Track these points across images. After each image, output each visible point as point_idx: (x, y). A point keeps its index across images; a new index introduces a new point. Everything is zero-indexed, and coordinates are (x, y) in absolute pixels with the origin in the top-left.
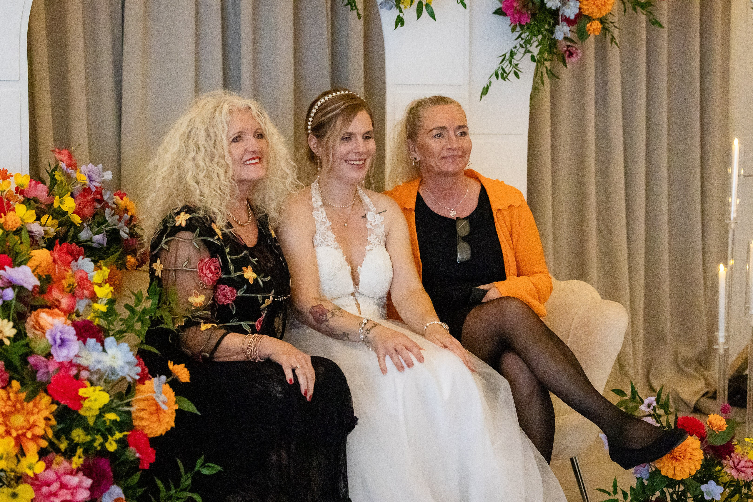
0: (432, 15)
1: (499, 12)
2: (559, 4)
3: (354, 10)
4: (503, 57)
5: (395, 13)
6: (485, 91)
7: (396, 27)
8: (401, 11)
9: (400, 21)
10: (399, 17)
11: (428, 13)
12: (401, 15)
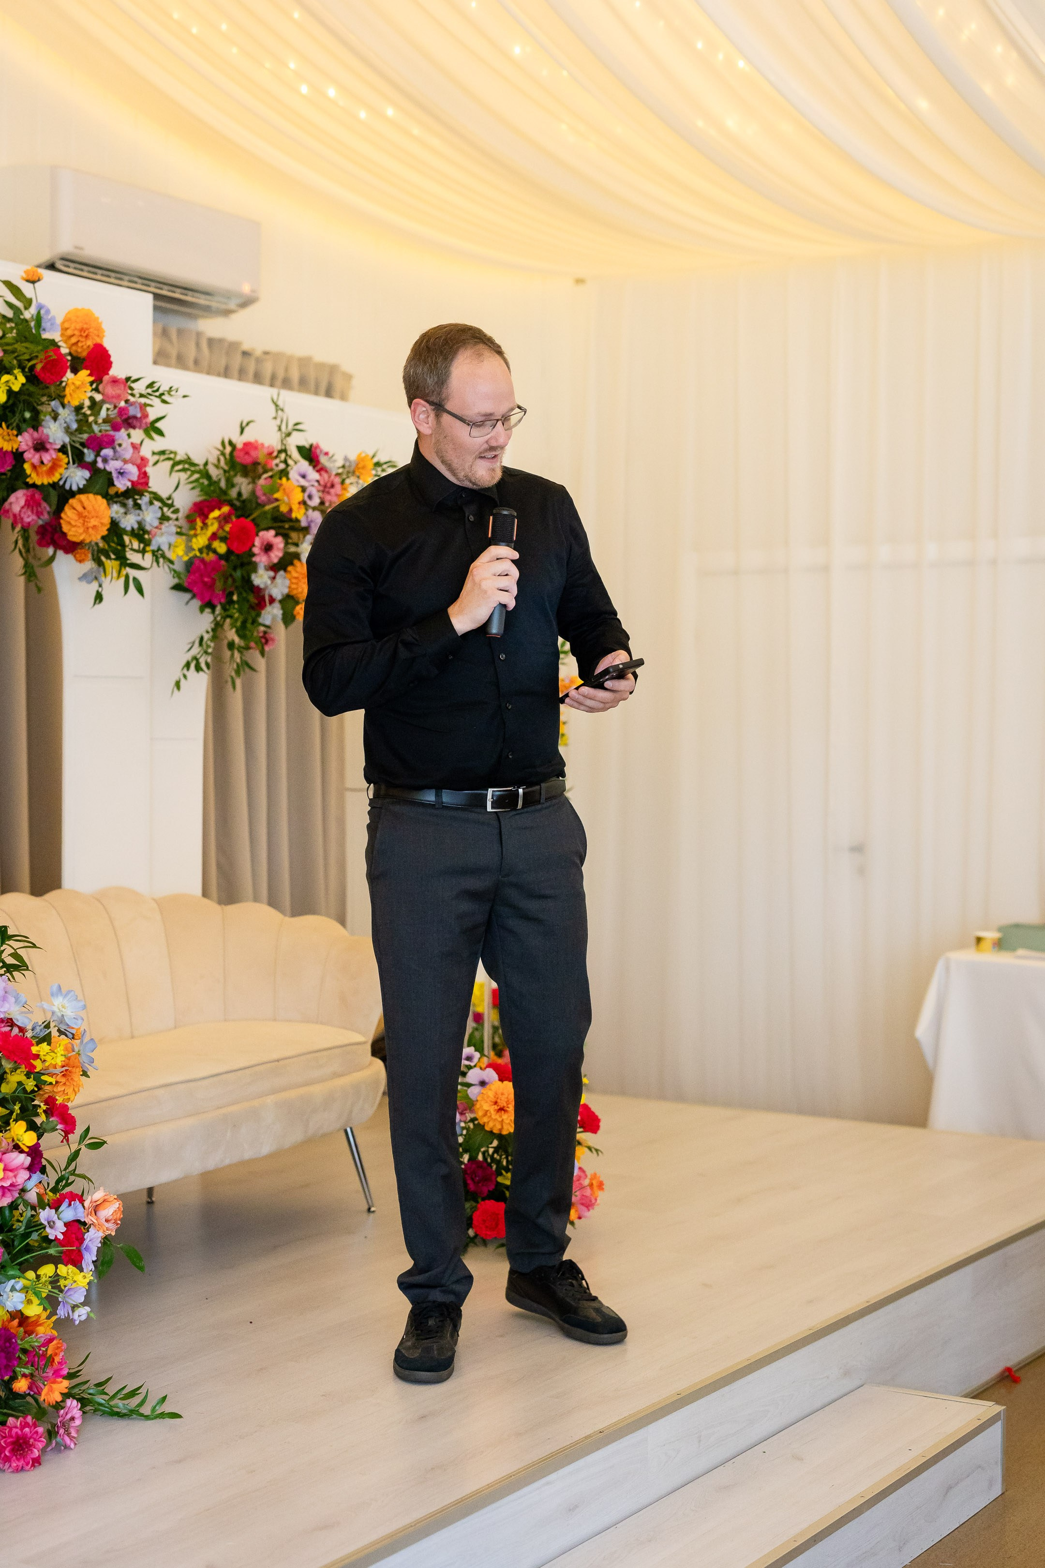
0: (140, 590)
1: (177, 587)
2: (269, 582)
3: (31, 581)
4: (190, 646)
5: (95, 586)
6: (178, 685)
7: (95, 603)
8: (100, 586)
9: (99, 598)
10: (98, 592)
11: (135, 587)
12: (100, 590)
